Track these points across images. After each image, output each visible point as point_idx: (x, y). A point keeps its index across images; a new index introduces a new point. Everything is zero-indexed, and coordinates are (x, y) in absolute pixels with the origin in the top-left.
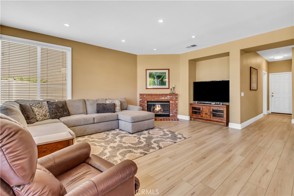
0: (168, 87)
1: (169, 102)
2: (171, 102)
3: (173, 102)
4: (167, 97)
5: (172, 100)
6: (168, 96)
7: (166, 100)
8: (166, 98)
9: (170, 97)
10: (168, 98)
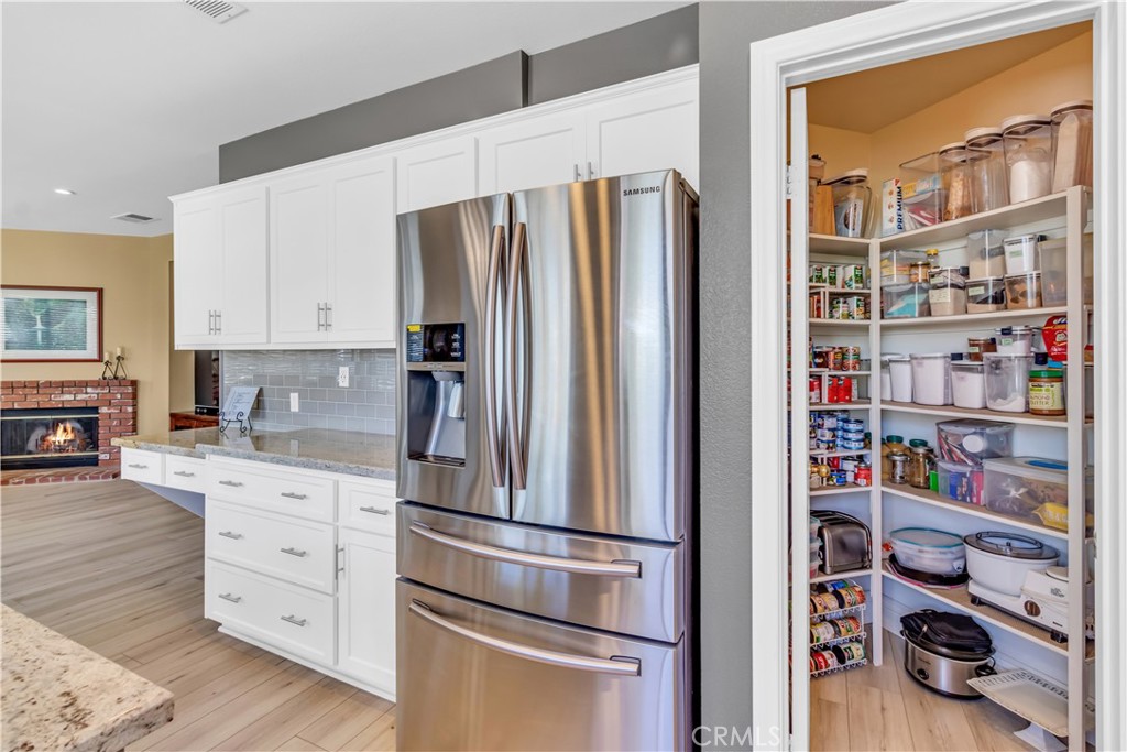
0: (96, 357)
1: (95, 410)
2: (104, 410)
3: (112, 410)
4: (86, 393)
5: (110, 405)
6: (89, 390)
7: (84, 405)
8: (79, 397)
9: (99, 391)
10: (90, 395)
